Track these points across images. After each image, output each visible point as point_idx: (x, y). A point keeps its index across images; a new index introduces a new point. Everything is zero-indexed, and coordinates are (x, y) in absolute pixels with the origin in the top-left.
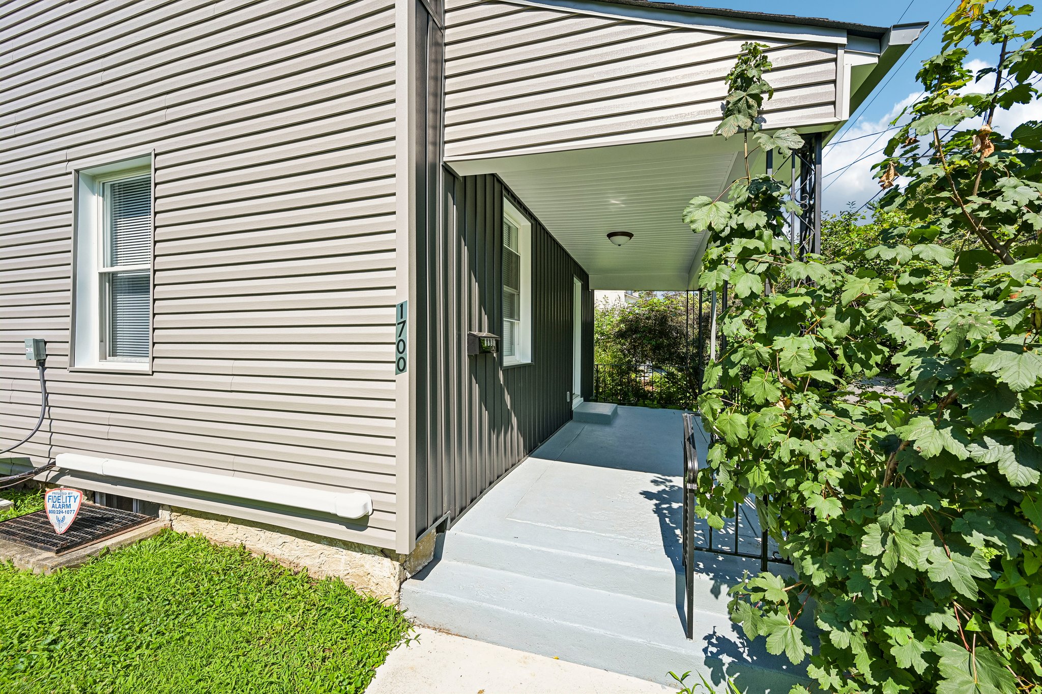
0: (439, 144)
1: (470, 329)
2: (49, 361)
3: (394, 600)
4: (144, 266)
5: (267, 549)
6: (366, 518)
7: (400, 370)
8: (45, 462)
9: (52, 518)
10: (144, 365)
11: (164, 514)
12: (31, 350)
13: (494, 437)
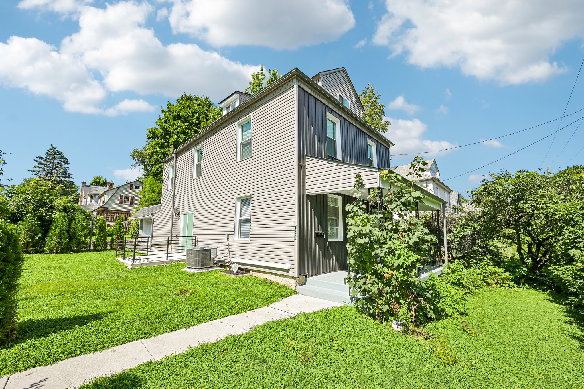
0: (305, 190)
1: (315, 230)
2: (229, 239)
3: (295, 288)
4: (249, 217)
5: (271, 279)
6: (289, 270)
7: (295, 239)
8: (228, 261)
9: (234, 270)
10: (248, 239)
11: (251, 272)
12: (227, 236)
13: (324, 260)
